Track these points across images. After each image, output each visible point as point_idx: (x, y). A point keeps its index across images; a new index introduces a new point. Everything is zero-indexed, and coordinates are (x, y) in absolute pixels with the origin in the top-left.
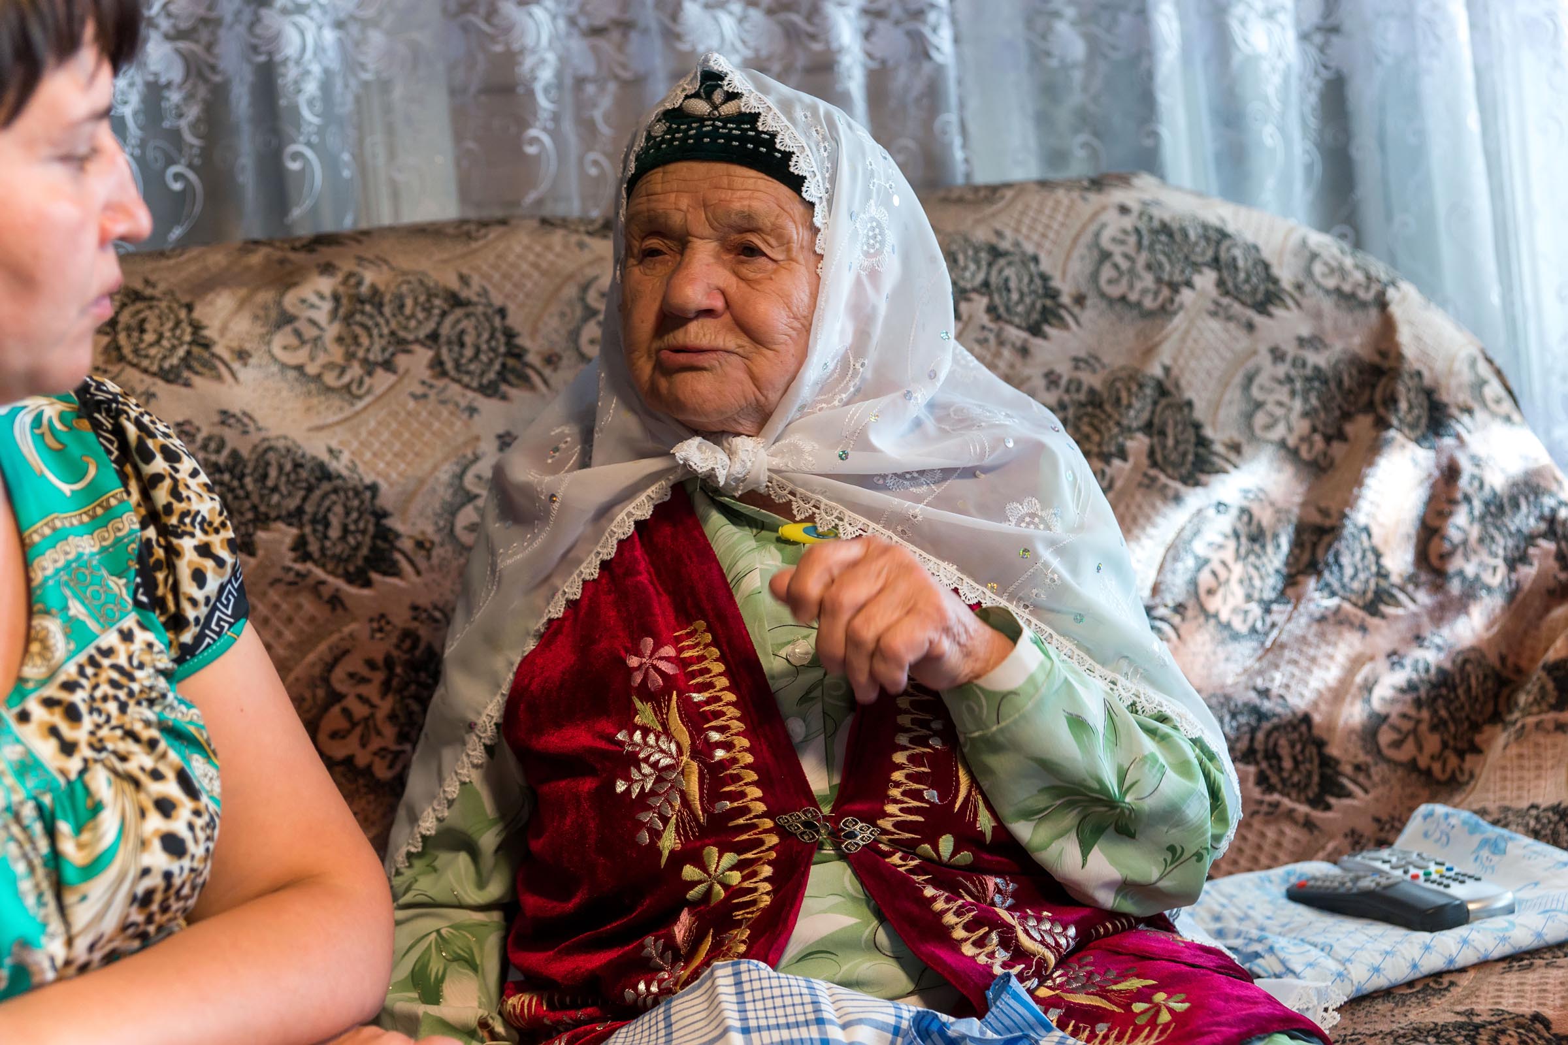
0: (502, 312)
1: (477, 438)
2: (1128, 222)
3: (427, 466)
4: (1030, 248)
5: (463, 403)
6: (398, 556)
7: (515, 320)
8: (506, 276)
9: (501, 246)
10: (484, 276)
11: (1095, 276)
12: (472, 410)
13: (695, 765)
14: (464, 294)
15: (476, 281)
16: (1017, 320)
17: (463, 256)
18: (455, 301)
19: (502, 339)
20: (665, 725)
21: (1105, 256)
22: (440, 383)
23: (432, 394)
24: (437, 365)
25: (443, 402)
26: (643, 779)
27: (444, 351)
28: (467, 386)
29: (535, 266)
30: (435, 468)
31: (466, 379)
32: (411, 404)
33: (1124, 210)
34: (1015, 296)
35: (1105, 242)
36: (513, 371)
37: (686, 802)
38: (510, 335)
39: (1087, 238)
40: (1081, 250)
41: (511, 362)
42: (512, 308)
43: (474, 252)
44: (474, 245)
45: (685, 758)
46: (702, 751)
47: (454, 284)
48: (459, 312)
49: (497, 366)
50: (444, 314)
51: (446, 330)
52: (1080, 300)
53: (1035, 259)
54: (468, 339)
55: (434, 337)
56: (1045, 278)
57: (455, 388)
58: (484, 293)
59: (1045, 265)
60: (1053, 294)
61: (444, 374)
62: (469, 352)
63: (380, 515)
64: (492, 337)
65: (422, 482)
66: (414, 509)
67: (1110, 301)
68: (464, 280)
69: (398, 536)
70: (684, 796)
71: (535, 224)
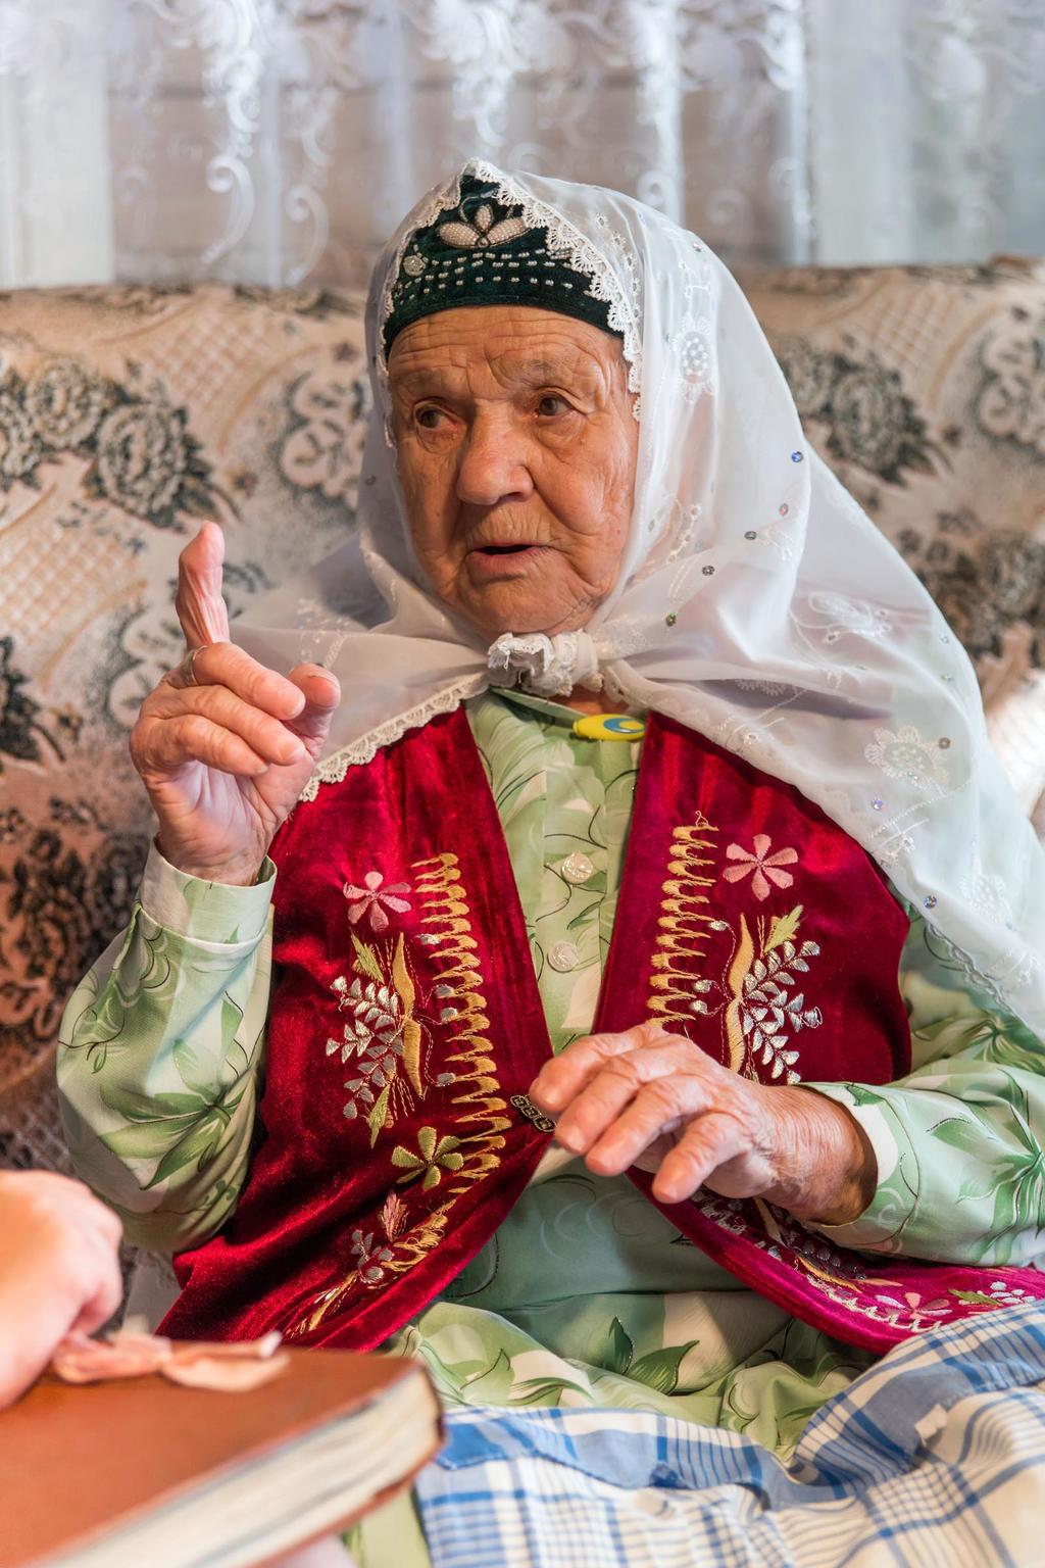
0: (181, 415)
1: (143, 584)
2: (1024, 332)
3: (77, 618)
4: (889, 362)
5: (126, 536)
6: (35, 735)
7: (197, 426)
8: (188, 366)
9: (183, 324)
10: (159, 364)
11: (974, 405)
12: (137, 545)
13: (417, 1027)
14: (133, 387)
15: (148, 371)
16: (865, 459)
17: (133, 335)
18: (120, 396)
19: (180, 452)
20: (387, 975)
21: (990, 377)
22: (97, 506)
23: (86, 519)
24: (93, 480)
25: (101, 533)
26: (356, 1040)
27: (104, 463)
28: (132, 512)
29: (227, 353)
30: (87, 622)
31: (131, 502)
32: (58, 533)
33: (1020, 314)
34: (865, 427)
35: (992, 360)
36: (194, 494)
37: (402, 1071)
38: (190, 445)
39: (967, 351)
40: (958, 367)
41: (191, 483)
42: (194, 411)
43: (145, 331)
44: (148, 321)
45: (407, 1017)
46: (429, 1008)
47: (119, 374)
48: (124, 412)
49: (172, 487)
50: (104, 414)
51: (106, 435)
52: (952, 436)
53: (896, 377)
54: (136, 448)
55: (90, 444)
56: (907, 404)
57: (116, 513)
58: (159, 387)
59: (909, 387)
60: (915, 427)
61: (102, 494)
62: (135, 466)
63: (14, 680)
64: (167, 446)
65: (69, 639)
66: (58, 674)
67: (995, 439)
68: (133, 368)
69: (36, 708)
70: (400, 1062)
71: (226, 294)
